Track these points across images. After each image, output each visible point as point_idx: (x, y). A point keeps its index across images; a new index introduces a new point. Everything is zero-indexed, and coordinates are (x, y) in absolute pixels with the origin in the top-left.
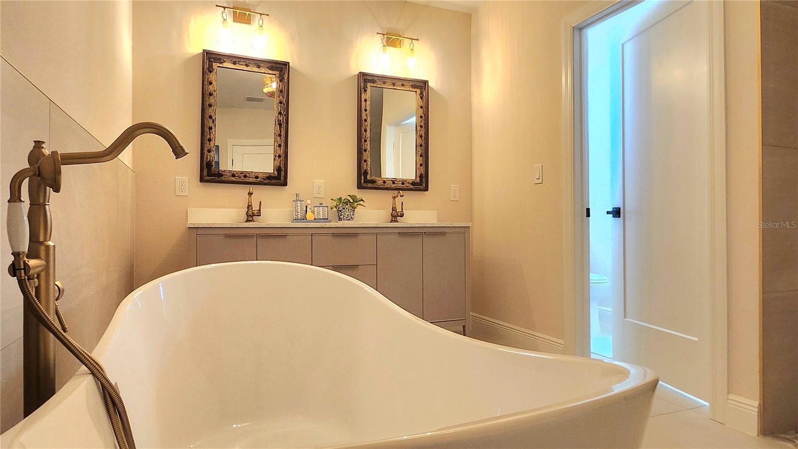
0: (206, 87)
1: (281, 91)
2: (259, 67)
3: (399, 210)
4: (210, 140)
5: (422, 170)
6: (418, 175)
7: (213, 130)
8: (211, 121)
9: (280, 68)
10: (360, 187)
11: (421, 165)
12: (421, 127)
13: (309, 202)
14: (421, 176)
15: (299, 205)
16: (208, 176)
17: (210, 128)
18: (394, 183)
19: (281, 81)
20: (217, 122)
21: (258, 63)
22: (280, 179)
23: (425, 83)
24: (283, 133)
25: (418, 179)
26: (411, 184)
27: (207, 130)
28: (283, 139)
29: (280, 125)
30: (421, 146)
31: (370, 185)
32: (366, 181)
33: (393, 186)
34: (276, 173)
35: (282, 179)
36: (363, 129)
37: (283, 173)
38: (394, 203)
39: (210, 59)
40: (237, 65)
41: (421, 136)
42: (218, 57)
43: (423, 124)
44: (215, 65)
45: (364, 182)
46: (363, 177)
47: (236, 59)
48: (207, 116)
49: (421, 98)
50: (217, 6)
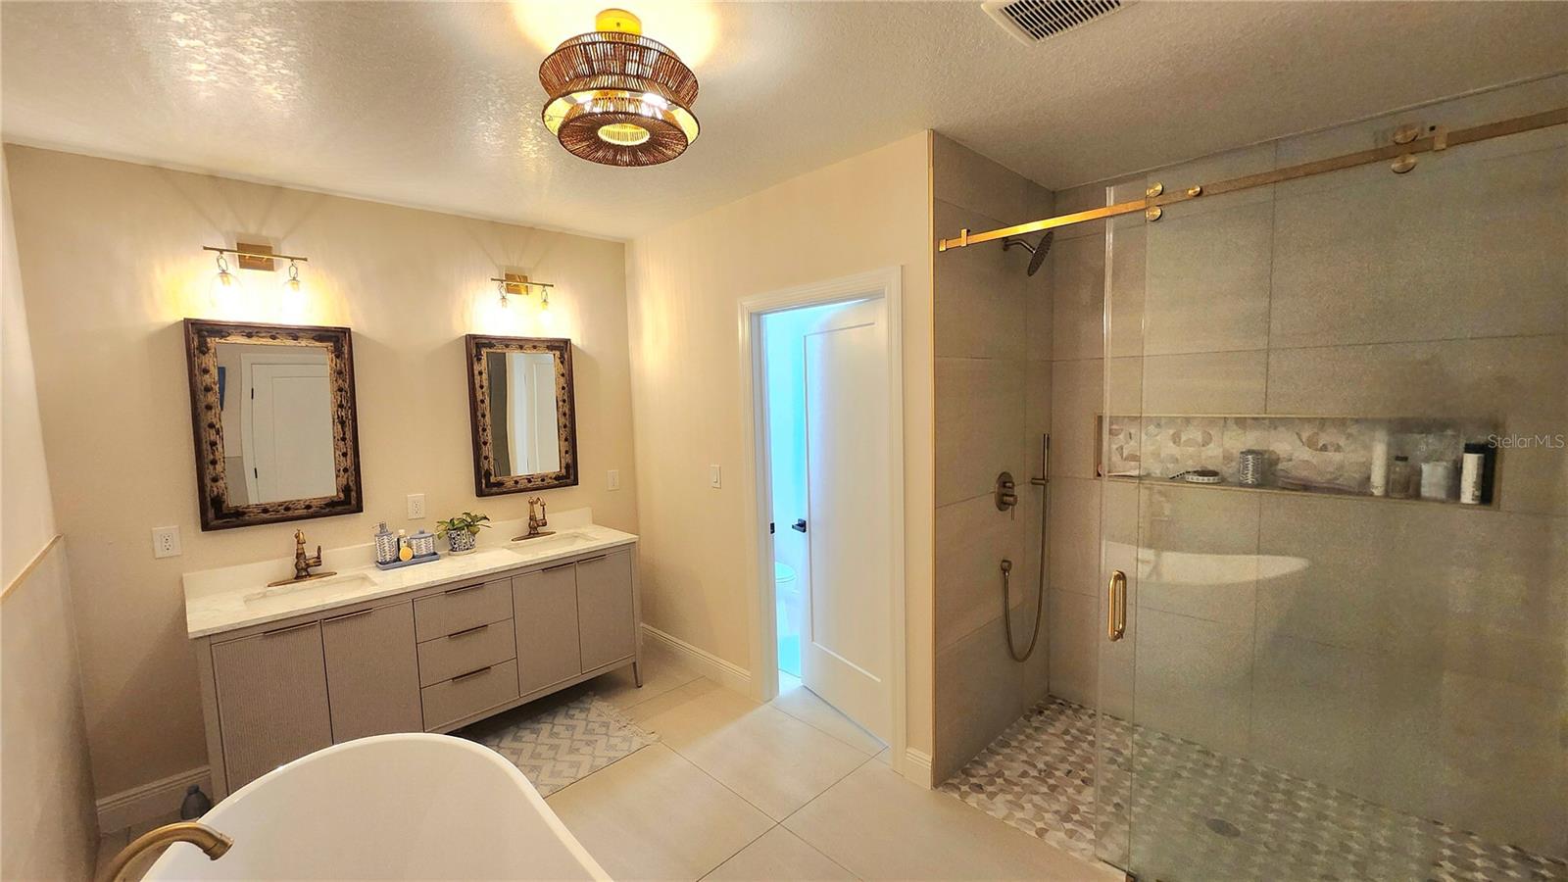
0: (198, 378)
1: (340, 373)
2: (296, 338)
3: (539, 516)
4: (214, 462)
5: (569, 459)
6: (563, 465)
7: (219, 446)
8: (213, 431)
9: (337, 339)
10: (480, 493)
11: (567, 452)
12: (564, 401)
13: (402, 532)
14: (567, 467)
15: (386, 541)
16: (217, 518)
17: (213, 444)
18: (530, 481)
19: (337, 357)
20: (225, 434)
21: (294, 333)
22: (350, 503)
23: (567, 342)
24: (349, 435)
25: (564, 471)
26: (555, 479)
27: (206, 446)
28: (349, 443)
29: (342, 423)
30: (565, 426)
31: (495, 489)
32: (489, 485)
33: (529, 485)
34: (342, 495)
35: (353, 502)
36: (479, 414)
37: (353, 494)
38: (532, 511)
39: (199, 334)
40: (255, 339)
41: (565, 414)
42: (217, 328)
43: (566, 398)
44: (212, 342)
45: (486, 486)
46: (484, 481)
47: (250, 330)
48: (204, 424)
49: (562, 363)
50: (205, 248)
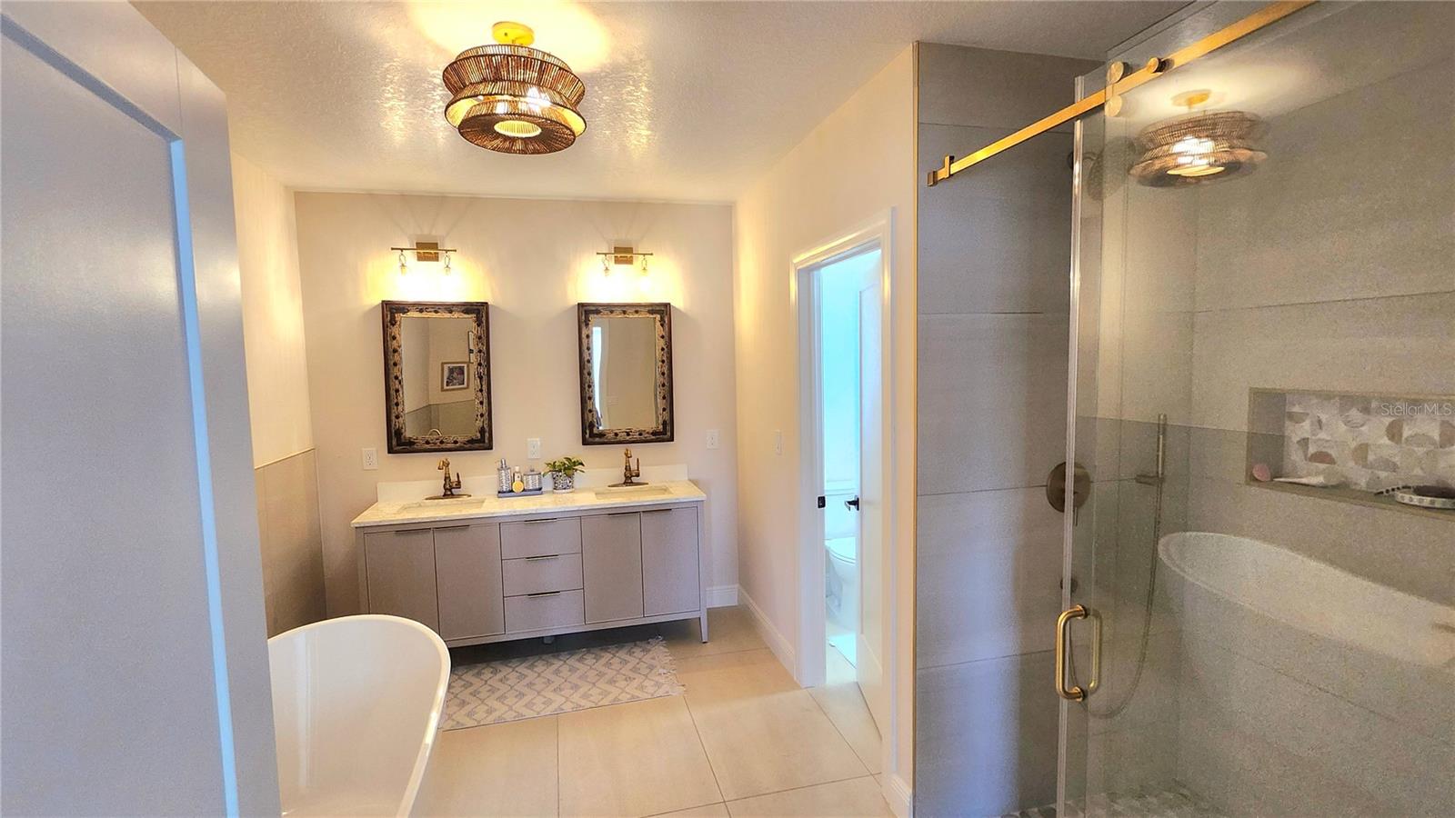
0: (389, 343)
1: (480, 338)
2: (451, 312)
3: (634, 467)
4: (397, 404)
5: (666, 416)
6: (661, 421)
7: (401, 392)
8: (397, 382)
9: (478, 311)
10: (585, 443)
11: (664, 410)
12: (663, 362)
13: (517, 469)
14: (664, 423)
15: (503, 474)
16: (398, 445)
17: (397, 391)
18: (628, 435)
19: (478, 325)
20: (404, 383)
21: (450, 308)
22: (484, 442)
23: (667, 305)
24: (485, 387)
25: (661, 427)
26: (652, 434)
27: (393, 393)
28: (485, 394)
29: (481, 378)
30: (663, 385)
31: (597, 440)
32: (592, 435)
33: (628, 438)
34: (479, 435)
35: (487, 441)
36: (585, 372)
37: (487, 435)
38: (628, 462)
39: (391, 311)
40: (425, 313)
41: (663, 374)
42: (401, 306)
43: (665, 359)
44: (398, 316)
45: (590, 436)
46: (588, 431)
47: (421, 307)
48: (392, 376)
49: (662, 325)
50: (392, 249)
